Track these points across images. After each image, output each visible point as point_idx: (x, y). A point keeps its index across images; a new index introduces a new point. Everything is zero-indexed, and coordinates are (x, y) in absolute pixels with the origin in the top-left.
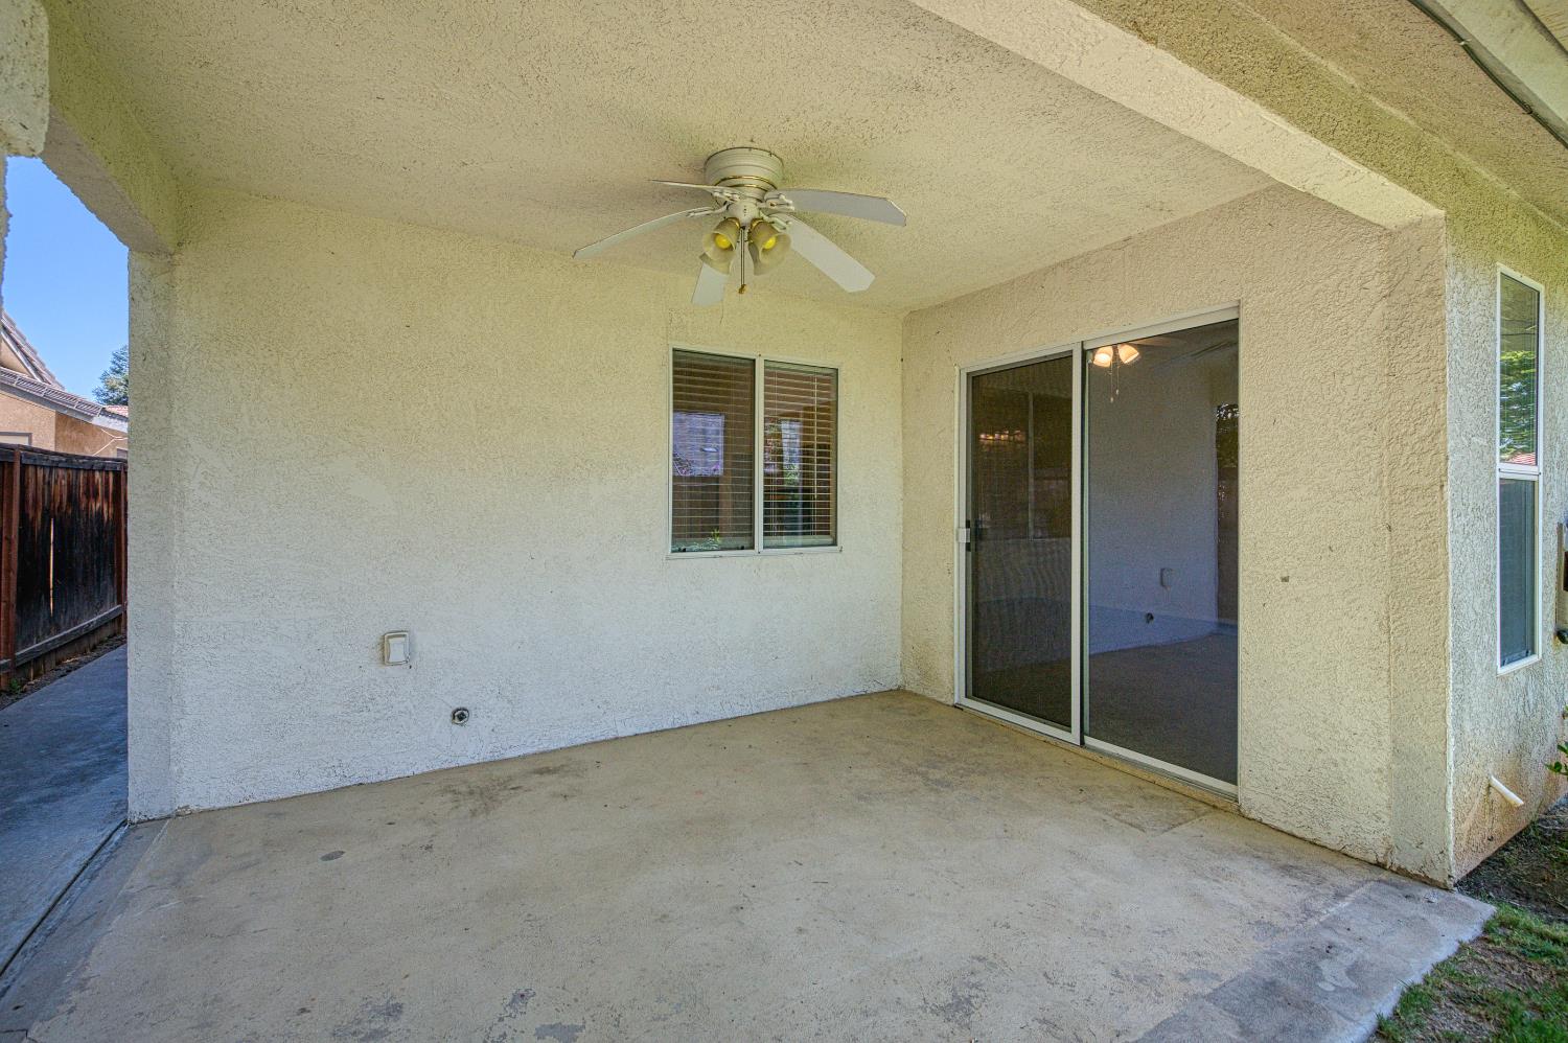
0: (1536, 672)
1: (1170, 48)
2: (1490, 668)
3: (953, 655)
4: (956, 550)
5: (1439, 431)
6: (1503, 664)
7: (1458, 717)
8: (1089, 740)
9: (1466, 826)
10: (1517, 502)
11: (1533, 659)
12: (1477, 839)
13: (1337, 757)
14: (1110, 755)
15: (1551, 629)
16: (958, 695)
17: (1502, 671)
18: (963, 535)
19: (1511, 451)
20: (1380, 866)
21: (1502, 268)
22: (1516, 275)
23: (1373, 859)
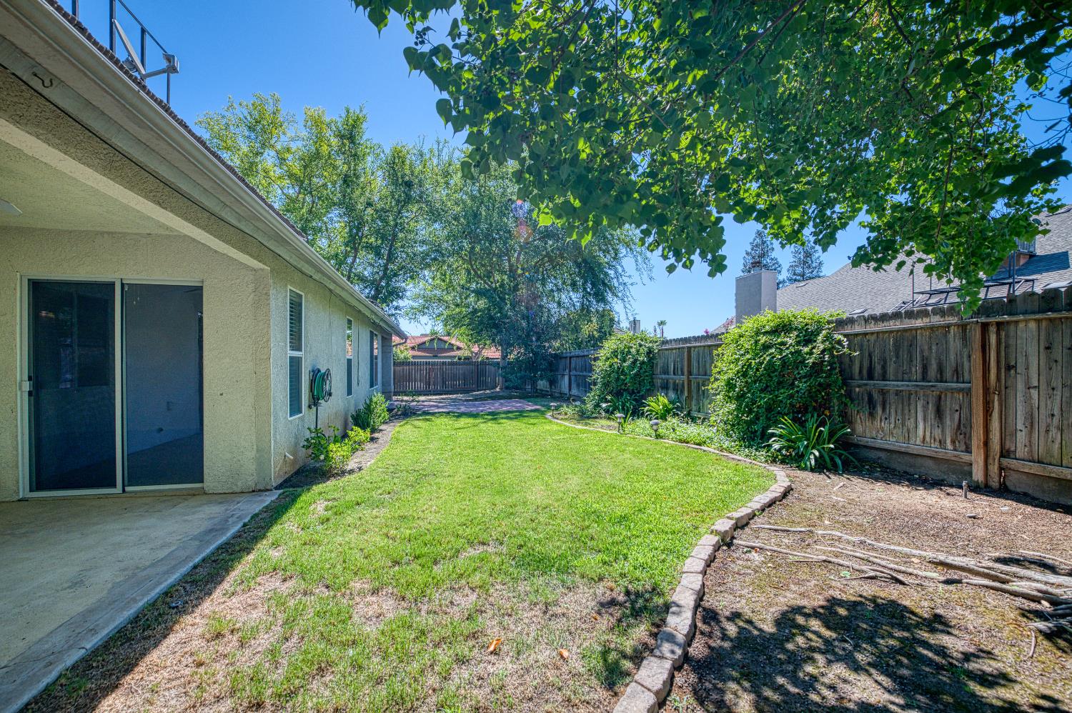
0: (302, 419)
1: (172, 211)
2: (286, 418)
3: (17, 468)
4: (19, 398)
5: (268, 340)
6: (291, 416)
7: (275, 434)
8: (128, 489)
9: (277, 469)
10: (295, 364)
11: (301, 415)
12: (281, 473)
13: (240, 458)
14: (140, 492)
15: (307, 405)
16: (24, 491)
17: (290, 419)
18: (27, 386)
19: (293, 348)
20: (253, 491)
21: (289, 287)
22: (294, 290)
23: (251, 490)
